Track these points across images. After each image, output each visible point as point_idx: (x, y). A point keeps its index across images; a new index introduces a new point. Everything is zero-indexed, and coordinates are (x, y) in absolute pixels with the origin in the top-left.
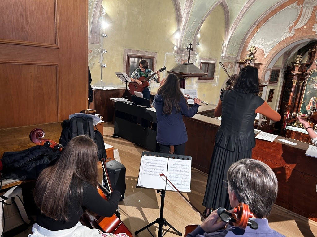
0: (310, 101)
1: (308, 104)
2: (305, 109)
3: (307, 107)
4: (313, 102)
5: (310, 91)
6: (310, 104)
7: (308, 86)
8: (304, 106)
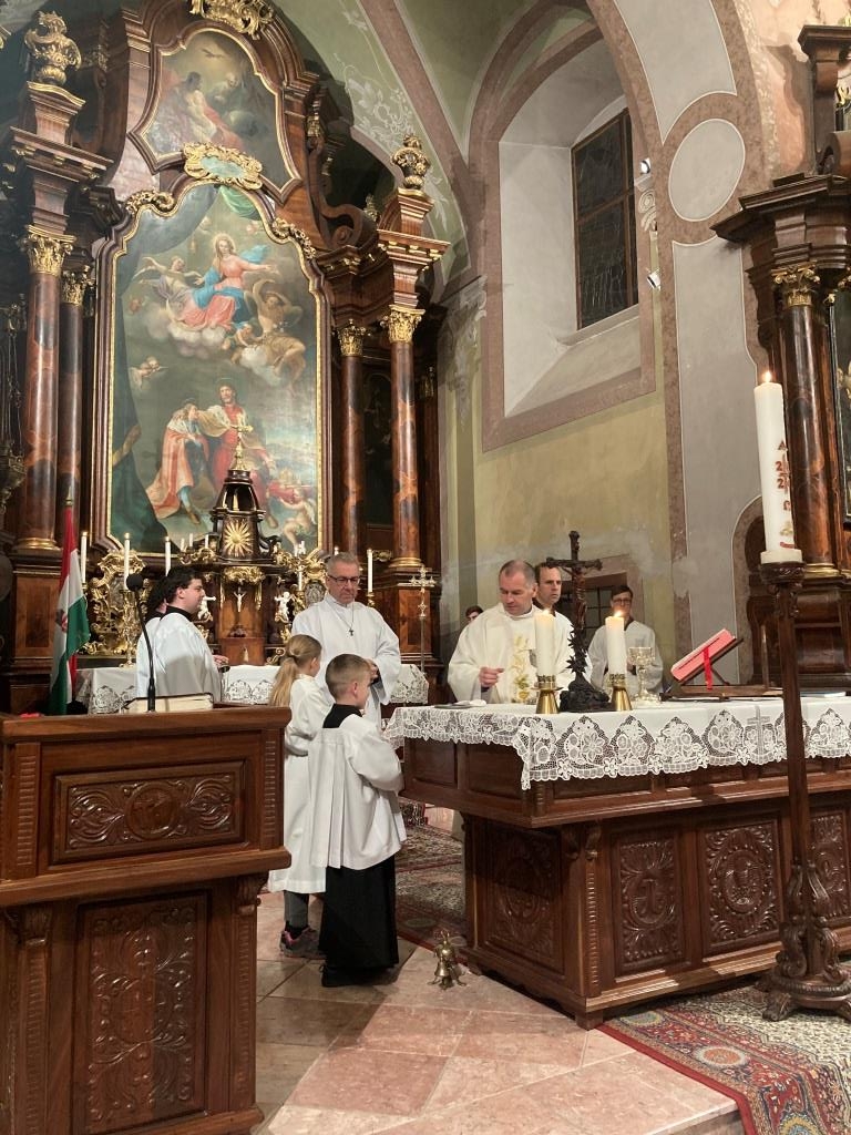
0: (170, 445)
1: (159, 465)
2: (142, 513)
3: (153, 493)
4: (189, 445)
5: (153, 362)
6: (175, 467)
7: (127, 317)
8: (130, 487)
